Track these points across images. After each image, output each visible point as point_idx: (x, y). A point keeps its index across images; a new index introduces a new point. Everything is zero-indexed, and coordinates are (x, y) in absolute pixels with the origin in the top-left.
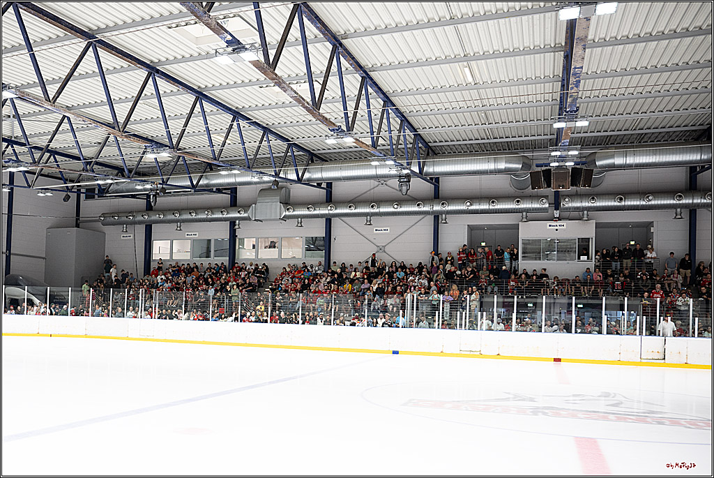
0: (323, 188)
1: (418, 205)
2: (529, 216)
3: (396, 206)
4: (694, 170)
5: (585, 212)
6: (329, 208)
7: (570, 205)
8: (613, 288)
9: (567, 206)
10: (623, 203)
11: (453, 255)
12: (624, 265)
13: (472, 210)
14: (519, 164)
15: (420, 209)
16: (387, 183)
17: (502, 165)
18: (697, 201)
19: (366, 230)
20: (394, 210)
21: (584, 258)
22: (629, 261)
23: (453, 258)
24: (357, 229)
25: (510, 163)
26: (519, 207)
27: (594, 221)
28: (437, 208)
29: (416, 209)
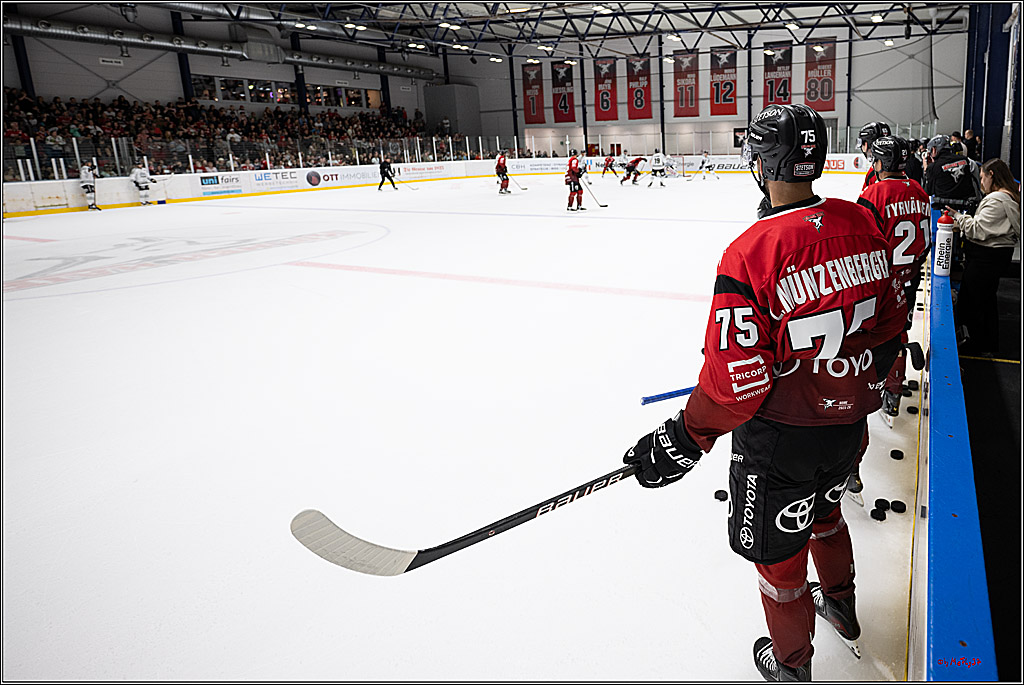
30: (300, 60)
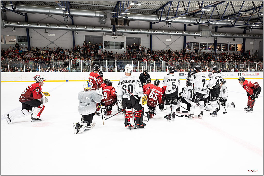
0: (24, 15)
1: (67, 26)
2: (106, 33)
3: (58, 26)
4: (151, 23)
5: (123, 33)
6: (28, 24)
7: (119, 31)
8: (132, 58)
9: (118, 31)
10: (134, 31)
11: (80, 46)
12: (134, 51)
13: (87, 30)
14: (103, 15)
15: (67, 28)
16: (52, 16)
17: (98, 15)
18: (153, 32)
19: (45, 35)
20: (57, 27)
21: (123, 48)
22: (135, 49)
23: (79, 47)
24: (41, 34)
25: (100, 14)
26: (103, 30)
27: (126, 37)
28: (74, 28)
29: (66, 28)
30: (216, 35)
